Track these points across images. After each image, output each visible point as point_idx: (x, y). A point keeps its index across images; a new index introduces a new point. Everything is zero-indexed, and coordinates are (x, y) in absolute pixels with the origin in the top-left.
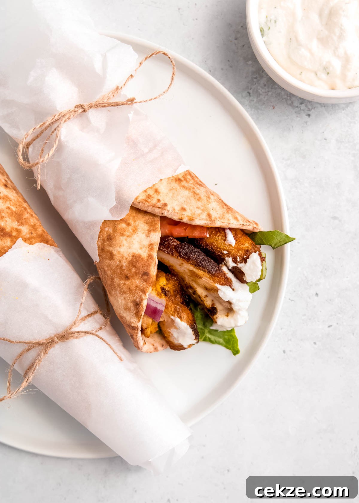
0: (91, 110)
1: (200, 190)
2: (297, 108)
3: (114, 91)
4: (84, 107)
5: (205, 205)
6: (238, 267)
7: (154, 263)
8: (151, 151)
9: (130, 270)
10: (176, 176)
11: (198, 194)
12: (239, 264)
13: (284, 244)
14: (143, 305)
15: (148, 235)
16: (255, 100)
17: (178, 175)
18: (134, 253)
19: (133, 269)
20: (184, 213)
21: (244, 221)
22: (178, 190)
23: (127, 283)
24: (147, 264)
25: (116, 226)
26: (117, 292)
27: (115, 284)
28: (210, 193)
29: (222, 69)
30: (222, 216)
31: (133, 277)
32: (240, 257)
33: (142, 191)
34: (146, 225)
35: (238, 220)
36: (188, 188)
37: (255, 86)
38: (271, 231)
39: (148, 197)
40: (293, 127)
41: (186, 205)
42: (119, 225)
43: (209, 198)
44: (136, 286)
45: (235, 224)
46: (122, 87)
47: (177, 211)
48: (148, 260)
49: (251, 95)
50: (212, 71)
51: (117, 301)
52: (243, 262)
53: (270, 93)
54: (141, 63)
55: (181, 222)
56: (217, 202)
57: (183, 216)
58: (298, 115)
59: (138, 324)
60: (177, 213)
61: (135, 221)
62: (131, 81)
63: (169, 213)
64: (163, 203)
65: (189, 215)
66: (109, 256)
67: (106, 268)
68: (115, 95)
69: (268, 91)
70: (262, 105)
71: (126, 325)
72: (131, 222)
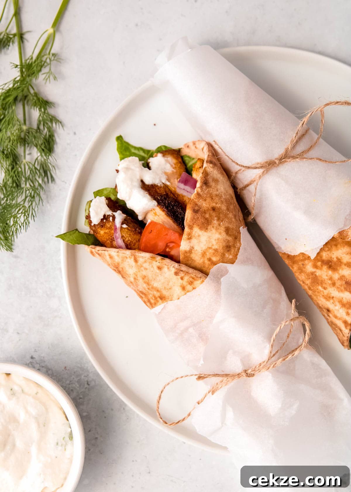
0: (240, 372)
1: (143, 287)
2: (43, 365)
3: (216, 390)
4: (245, 374)
5: (139, 271)
6: (112, 211)
7: (188, 221)
8: (186, 329)
9: (210, 216)
10: (164, 302)
11: (145, 282)
12: (111, 215)
13: (66, 233)
14: (200, 182)
15: (192, 248)
16: (83, 377)
17: (163, 303)
18: (205, 231)
19: (207, 217)
20: (158, 264)
21: (103, 254)
22: (163, 288)
23: (214, 205)
24: (194, 221)
25: (222, 259)
26: (224, 197)
27: (226, 205)
28: (134, 284)
29: (112, 410)
30: (124, 260)
31: (208, 210)
32: (110, 221)
33: (196, 289)
34: (193, 258)
35: (110, 255)
36: (154, 289)
37: (82, 390)
38: (78, 244)
39: (192, 283)
40: (49, 348)
41: (157, 272)
42: (219, 259)
43: (135, 279)
44: (205, 200)
45: (113, 252)
46: (209, 392)
47: (166, 267)
48: (193, 224)
49: (86, 383)
50: (122, 409)
51: (225, 189)
52: (106, 216)
53: (68, 382)
54: (189, 415)
55: (163, 257)
56: (128, 274)
57: (161, 261)
58: (42, 358)
59: (206, 165)
60: (165, 265)
61: (204, 262)
62: (199, 398)
63: (173, 265)
64: (178, 275)
65: (154, 263)
66: (230, 231)
67: (233, 220)
68: (216, 384)
69: (69, 384)
70: (77, 371)
71: (218, 166)
72: (207, 262)
